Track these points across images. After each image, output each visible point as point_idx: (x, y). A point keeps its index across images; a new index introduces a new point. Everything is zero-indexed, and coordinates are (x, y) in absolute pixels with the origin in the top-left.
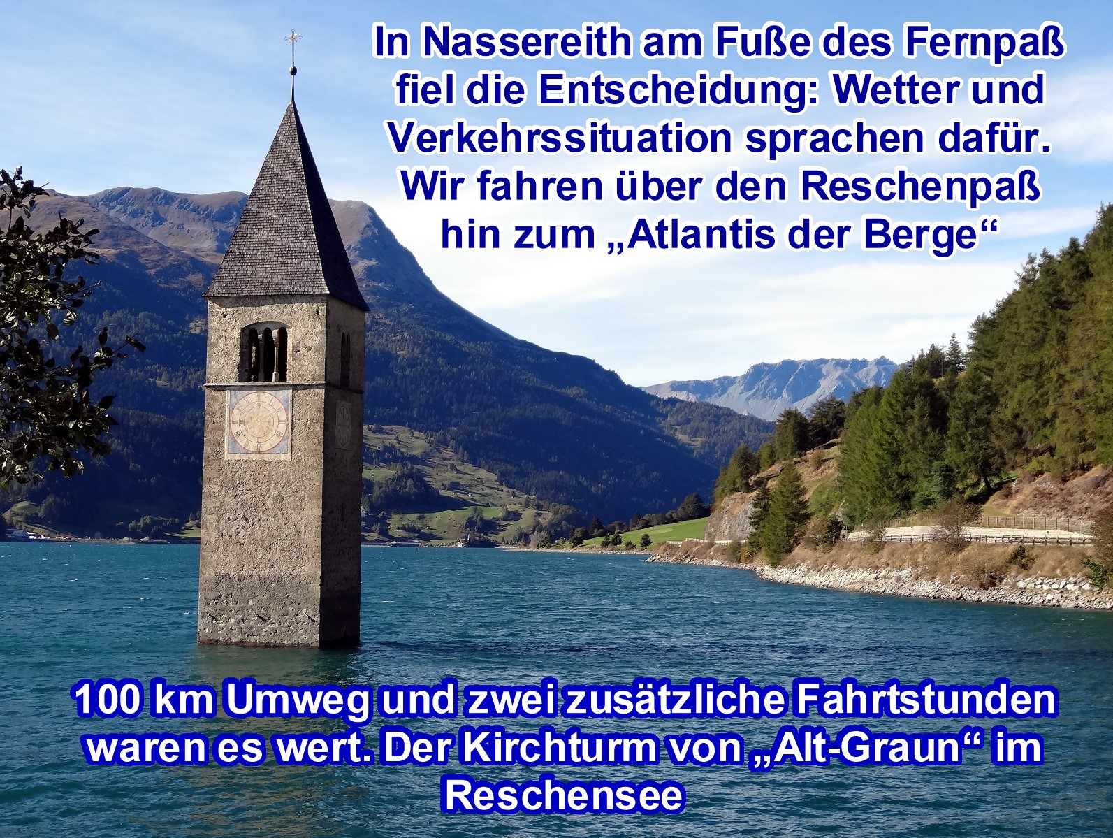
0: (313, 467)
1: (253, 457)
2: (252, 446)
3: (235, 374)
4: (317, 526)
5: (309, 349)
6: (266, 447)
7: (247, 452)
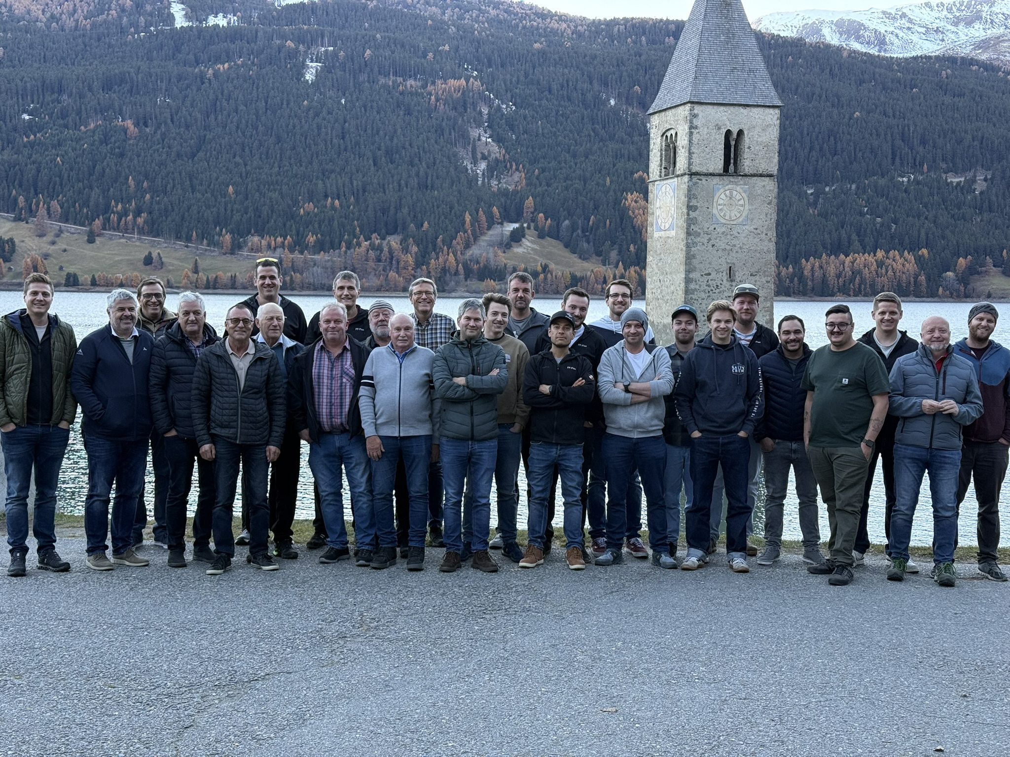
0: (683, 241)
1: (662, 234)
2: (663, 228)
3: (658, 173)
4: (683, 285)
5: (683, 147)
6: (667, 227)
7: (661, 230)
